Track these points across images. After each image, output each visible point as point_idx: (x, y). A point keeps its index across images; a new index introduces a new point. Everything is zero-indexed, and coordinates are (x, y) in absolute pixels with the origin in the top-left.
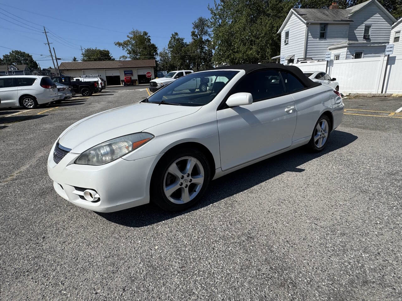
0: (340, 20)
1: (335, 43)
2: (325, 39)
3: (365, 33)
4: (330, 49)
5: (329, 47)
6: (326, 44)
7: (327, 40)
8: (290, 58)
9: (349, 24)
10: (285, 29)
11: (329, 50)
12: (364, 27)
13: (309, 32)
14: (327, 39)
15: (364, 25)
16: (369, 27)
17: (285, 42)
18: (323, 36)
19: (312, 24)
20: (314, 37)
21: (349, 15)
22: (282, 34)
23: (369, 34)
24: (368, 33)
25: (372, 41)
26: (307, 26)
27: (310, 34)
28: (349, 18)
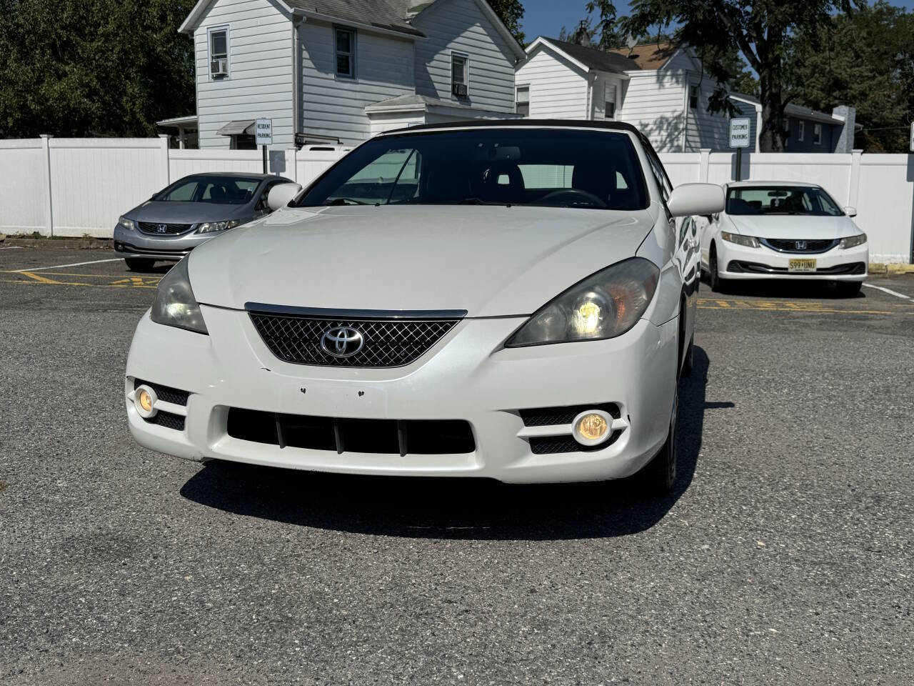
0: (387, 23)
1: (382, 98)
2: (353, 77)
3: (454, 79)
4: (370, 116)
5: (369, 109)
6: (358, 96)
7: (358, 83)
8: (245, 131)
9: (412, 41)
10: (206, 22)
11: (367, 119)
12: (450, 59)
13: (303, 47)
14: (360, 81)
15: (449, 52)
16: (461, 62)
17: (215, 67)
18: (345, 68)
19: (311, 21)
20: (319, 68)
21: (409, 15)
22: (197, 39)
23: (465, 83)
24: (462, 80)
25: (473, 105)
26: (296, 27)
27: (305, 54)
28: (410, 24)
